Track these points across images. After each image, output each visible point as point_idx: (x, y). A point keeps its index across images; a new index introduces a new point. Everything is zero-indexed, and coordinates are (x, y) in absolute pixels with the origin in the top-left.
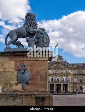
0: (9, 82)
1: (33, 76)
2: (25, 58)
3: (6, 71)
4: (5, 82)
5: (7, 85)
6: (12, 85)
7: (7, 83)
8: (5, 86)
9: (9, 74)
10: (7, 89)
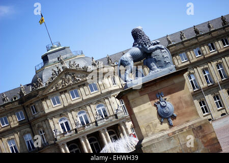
0: (151, 123)
1: (177, 105)
2: (158, 86)
3: (142, 111)
4: (146, 124)
5: (150, 128)
6: (156, 125)
7: (148, 125)
8: (148, 129)
9: (146, 112)
10: (151, 133)
